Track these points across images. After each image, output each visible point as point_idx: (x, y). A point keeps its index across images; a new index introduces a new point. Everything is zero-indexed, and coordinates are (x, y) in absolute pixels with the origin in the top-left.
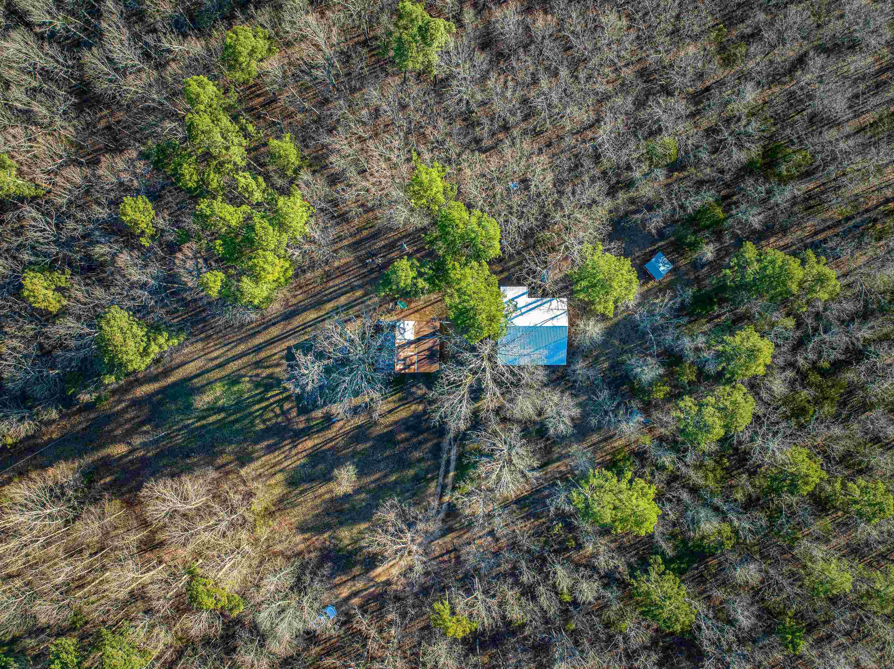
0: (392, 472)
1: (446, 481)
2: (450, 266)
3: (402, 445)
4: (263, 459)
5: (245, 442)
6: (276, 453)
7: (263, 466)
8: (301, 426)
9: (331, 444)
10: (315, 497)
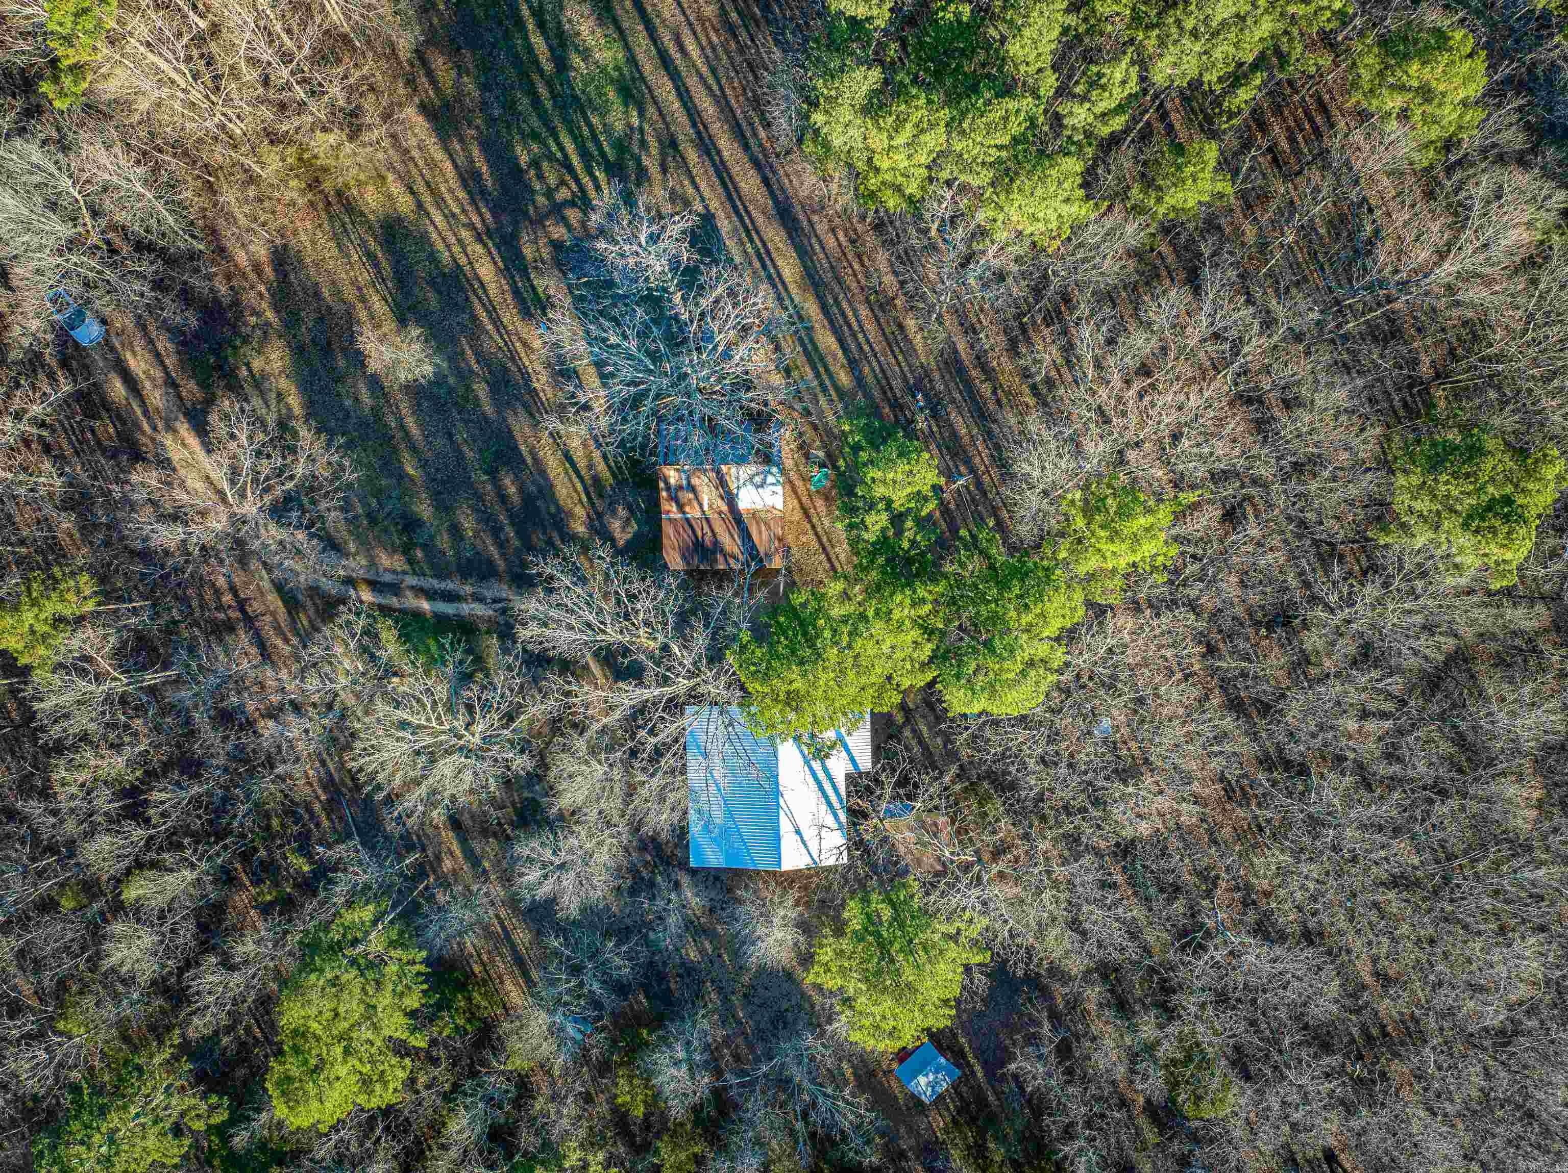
0: (424, 464)
1: (408, 593)
2: (921, 592)
3: (489, 487)
4: (448, 165)
5: (485, 121)
6: (462, 194)
7: (432, 164)
8: (528, 251)
9: (485, 319)
10: (360, 289)
